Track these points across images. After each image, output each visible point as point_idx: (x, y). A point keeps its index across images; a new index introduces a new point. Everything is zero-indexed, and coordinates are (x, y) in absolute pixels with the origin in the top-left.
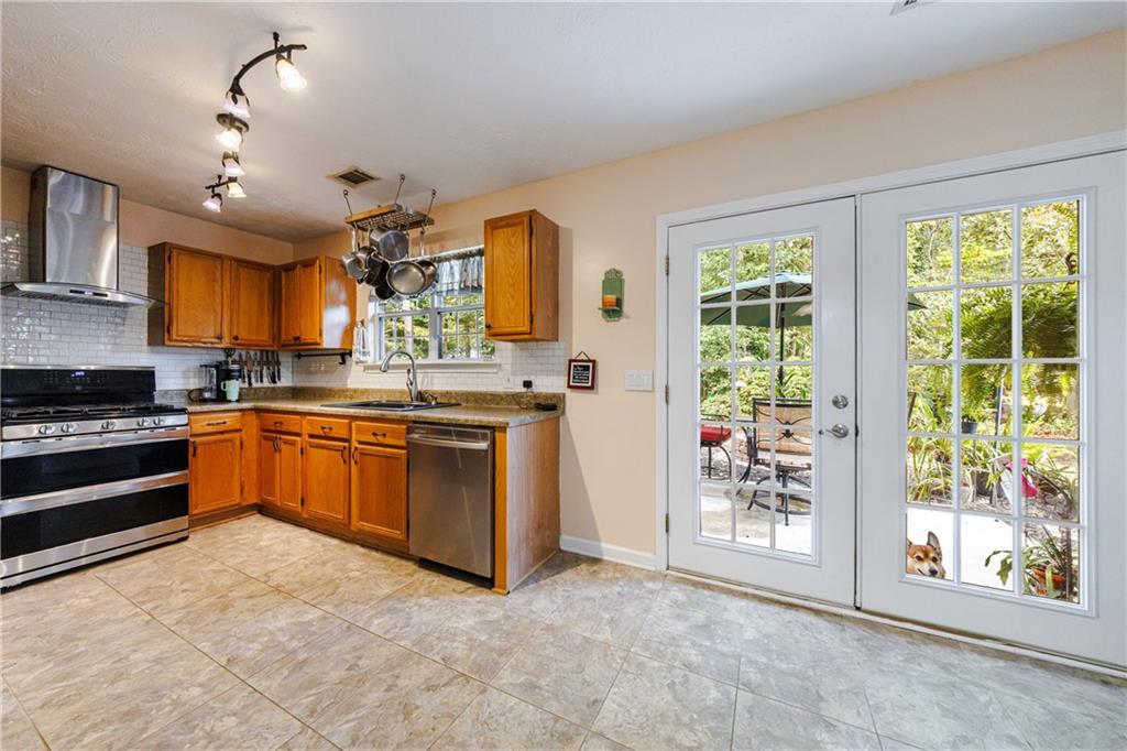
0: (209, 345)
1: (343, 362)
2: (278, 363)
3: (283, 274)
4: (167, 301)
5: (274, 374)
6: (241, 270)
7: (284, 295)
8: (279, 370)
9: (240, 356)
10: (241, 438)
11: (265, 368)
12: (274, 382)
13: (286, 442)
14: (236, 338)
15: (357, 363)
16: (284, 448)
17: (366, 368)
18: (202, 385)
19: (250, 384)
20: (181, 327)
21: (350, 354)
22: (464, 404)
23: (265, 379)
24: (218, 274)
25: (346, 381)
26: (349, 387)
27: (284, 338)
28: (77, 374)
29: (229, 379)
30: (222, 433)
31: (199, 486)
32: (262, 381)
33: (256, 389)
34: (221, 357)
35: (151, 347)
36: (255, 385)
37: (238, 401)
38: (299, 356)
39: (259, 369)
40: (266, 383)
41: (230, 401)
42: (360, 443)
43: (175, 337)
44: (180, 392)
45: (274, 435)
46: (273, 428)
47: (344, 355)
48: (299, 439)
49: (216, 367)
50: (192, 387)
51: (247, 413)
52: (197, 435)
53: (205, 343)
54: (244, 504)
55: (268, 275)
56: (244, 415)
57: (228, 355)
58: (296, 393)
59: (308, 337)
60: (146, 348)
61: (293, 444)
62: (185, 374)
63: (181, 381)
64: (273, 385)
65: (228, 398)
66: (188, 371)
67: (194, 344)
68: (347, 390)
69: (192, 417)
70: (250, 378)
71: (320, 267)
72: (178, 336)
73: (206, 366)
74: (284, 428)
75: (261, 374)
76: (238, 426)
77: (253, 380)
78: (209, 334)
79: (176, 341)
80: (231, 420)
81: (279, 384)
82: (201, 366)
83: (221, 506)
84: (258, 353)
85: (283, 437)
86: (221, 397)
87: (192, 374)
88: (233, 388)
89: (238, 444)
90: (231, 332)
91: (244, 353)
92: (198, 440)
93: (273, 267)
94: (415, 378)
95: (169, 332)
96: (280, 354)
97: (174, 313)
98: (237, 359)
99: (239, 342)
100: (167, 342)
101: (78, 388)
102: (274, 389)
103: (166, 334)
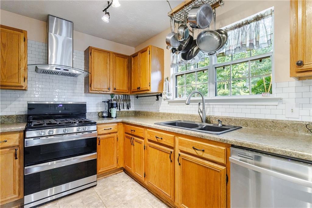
0: (105, 92)
1: (158, 99)
2: (130, 100)
3: (133, 58)
4: (90, 72)
5: (128, 105)
6: (117, 57)
7: (133, 69)
8: (130, 103)
9: (116, 97)
10: (117, 136)
11: (125, 102)
12: (128, 109)
13: (137, 141)
14: (115, 89)
15: (164, 99)
16: (135, 143)
17: (169, 102)
18: (103, 110)
19: (120, 110)
20: (95, 85)
21: (161, 95)
22: (244, 127)
23: (125, 107)
24: (108, 60)
25: (159, 109)
26: (160, 112)
27: (133, 88)
28: (60, 105)
29: (112, 108)
30: (110, 133)
31: (101, 159)
32: (124, 108)
33: (122, 112)
34: (109, 98)
35: (86, 94)
36: (122, 110)
37: (116, 117)
38: (137, 97)
39: (123, 103)
40: (126, 109)
41: (112, 118)
42: (182, 151)
43: (93, 89)
45: (131, 136)
46: (130, 133)
47: (158, 96)
48: (143, 141)
49: (108, 102)
50: (99, 111)
51: (119, 124)
52: (100, 135)
53: (103, 91)
54: (118, 167)
55: (126, 60)
56: (118, 125)
57: (112, 97)
58: (137, 114)
59: (143, 87)
60: (84, 94)
61: (140, 143)
63: (95, 108)
64: (128, 110)
65: (112, 116)
66: (98, 104)
67: (100, 92)
68: (160, 113)
69: (98, 126)
70: (119, 107)
71: (149, 51)
72: (94, 88)
73: (104, 102)
74: (135, 133)
75: (124, 105)
76: (116, 130)
77: (121, 108)
78: (105, 87)
79: (93, 90)
80: (113, 127)
81: (130, 110)
82: (103, 102)
83: (109, 168)
84: (123, 96)
85: (135, 138)
86: (110, 116)
87: (99, 105)
88: (114, 111)
89: (116, 138)
90: (113, 87)
91: (117, 96)
92: (100, 137)
93: (128, 56)
94: (203, 108)
95: (91, 87)
96: (130, 96)
97: (93, 78)
98: (115, 99)
99: (116, 91)
100: (90, 91)
101: (60, 112)
102: (128, 112)
103: (90, 87)
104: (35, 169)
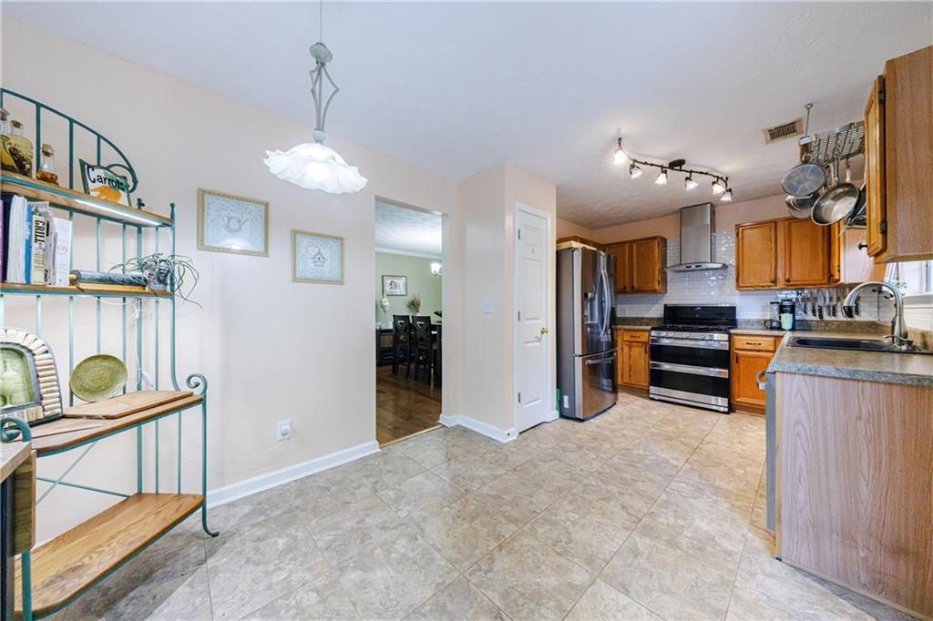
0: (766, 288)
6: (793, 225)
11: (839, 303)
12: (851, 316)
14: (788, 281)
18: (772, 317)
19: (821, 317)
23: (839, 313)
24: (773, 231)
28: (698, 308)
30: (759, 351)
31: (738, 383)
32: (835, 315)
33: (827, 322)
36: (826, 318)
37: (790, 330)
39: (831, 304)
40: (841, 318)
44: (758, 322)
49: (781, 303)
52: (738, 349)
53: (763, 287)
56: (775, 340)
57: (798, 294)
60: (735, 293)
62: (764, 309)
65: (783, 328)
67: (756, 289)
69: (735, 337)
72: (744, 283)
73: (773, 303)
75: (834, 309)
76: (771, 348)
77: (825, 314)
78: (764, 279)
79: (742, 287)
80: (766, 342)
81: (857, 318)
83: (759, 403)
86: (779, 327)
90: (784, 277)
91: (815, 291)
92: (738, 352)
95: (740, 281)
99: (792, 283)
100: (738, 289)
101: (698, 316)
102: (848, 323)
103: (736, 283)
104: (666, 367)
